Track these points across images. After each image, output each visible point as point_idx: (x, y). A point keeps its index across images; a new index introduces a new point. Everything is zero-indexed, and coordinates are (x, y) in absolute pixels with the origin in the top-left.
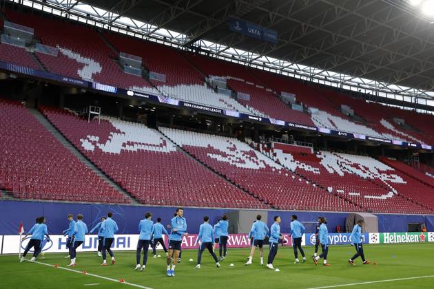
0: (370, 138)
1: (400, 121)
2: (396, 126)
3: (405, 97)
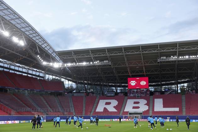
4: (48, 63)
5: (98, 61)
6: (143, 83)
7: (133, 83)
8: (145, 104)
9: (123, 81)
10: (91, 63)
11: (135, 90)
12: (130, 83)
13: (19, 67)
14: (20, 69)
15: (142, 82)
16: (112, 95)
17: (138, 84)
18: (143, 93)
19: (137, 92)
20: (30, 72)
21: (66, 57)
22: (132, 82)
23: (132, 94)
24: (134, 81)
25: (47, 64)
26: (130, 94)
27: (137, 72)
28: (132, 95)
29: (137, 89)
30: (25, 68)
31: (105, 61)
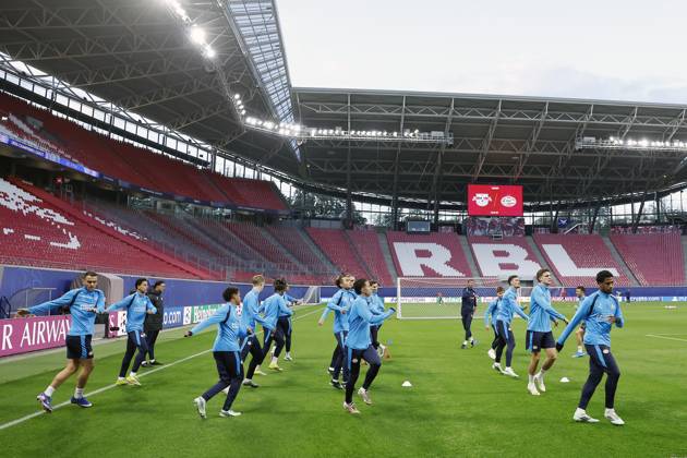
0: (14, 143)
1: (39, 124)
2: (36, 132)
3: (36, 87)
4: (260, 123)
5: (416, 131)
6: (509, 201)
7: (482, 200)
8: (526, 259)
9: (444, 192)
10: (395, 134)
11: (488, 220)
12: (474, 199)
13: (139, 123)
14: (142, 133)
15: (506, 198)
16: (423, 230)
17: (495, 204)
18: (509, 228)
19: (492, 225)
20: (171, 144)
21: (323, 109)
22: (478, 195)
23: (480, 228)
24: (486, 195)
25: (257, 126)
26: (473, 231)
27: (497, 171)
28: (478, 233)
29: (494, 216)
30: (155, 130)
31: (434, 133)
